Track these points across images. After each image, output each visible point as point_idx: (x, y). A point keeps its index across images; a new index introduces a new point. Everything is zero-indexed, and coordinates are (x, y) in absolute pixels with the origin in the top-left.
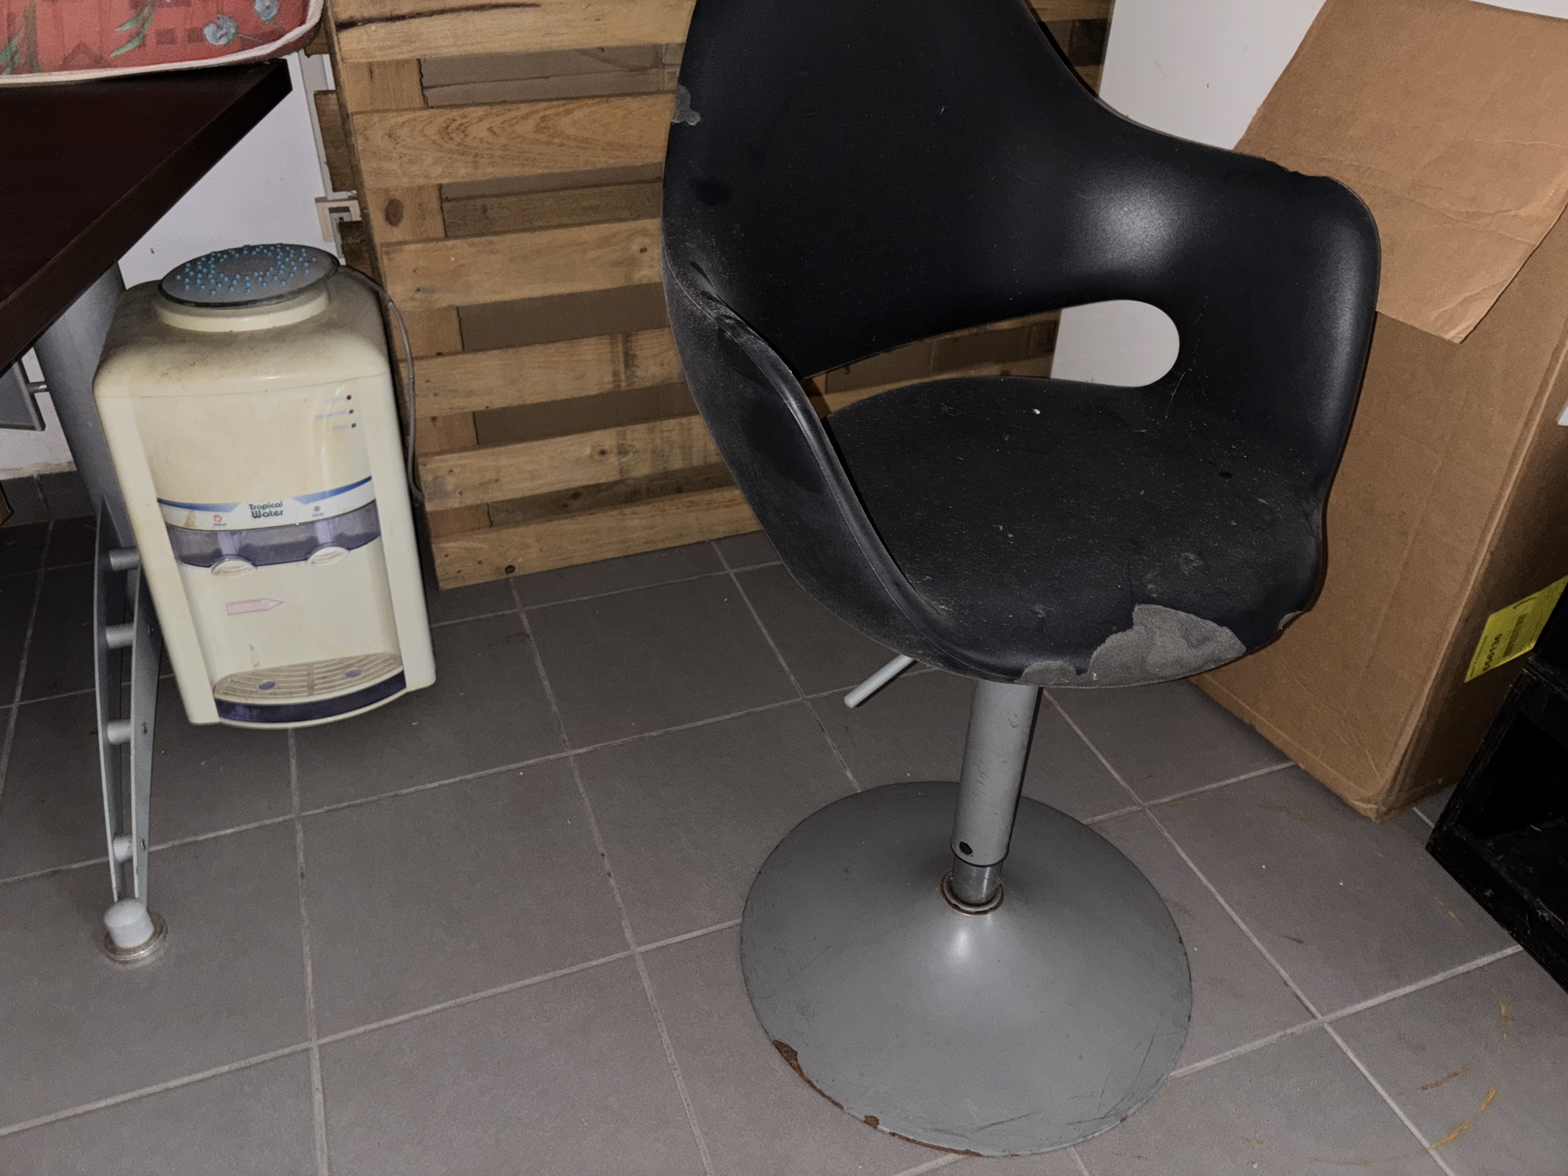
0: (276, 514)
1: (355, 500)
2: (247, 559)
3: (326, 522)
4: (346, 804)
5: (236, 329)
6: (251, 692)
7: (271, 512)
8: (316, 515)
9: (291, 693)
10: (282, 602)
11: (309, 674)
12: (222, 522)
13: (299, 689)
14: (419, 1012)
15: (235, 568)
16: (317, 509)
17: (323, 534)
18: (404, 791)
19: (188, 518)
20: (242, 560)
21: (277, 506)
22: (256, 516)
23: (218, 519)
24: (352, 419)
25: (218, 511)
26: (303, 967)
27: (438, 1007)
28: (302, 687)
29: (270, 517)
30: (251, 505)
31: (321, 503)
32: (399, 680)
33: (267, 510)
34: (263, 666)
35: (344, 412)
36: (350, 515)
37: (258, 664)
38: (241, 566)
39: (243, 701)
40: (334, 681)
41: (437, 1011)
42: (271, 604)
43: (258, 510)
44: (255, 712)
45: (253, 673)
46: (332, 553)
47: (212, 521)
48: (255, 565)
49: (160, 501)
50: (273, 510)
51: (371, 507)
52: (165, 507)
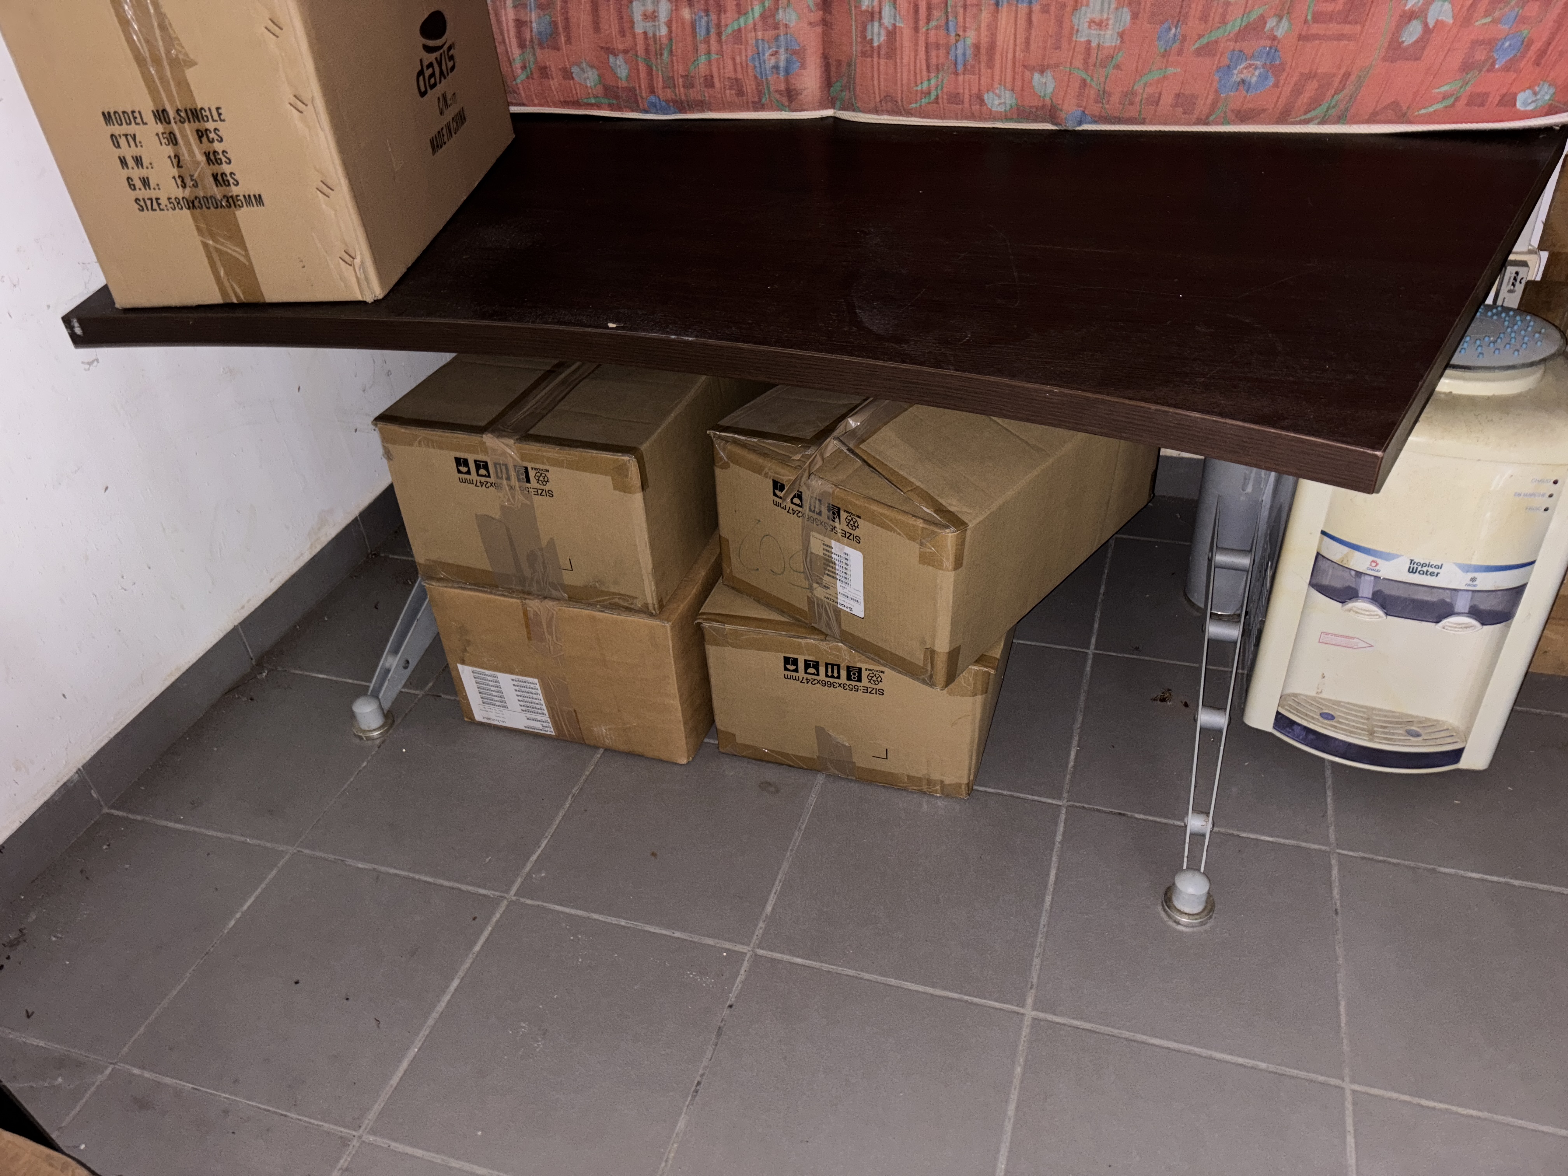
0: (1432, 574)
1: (1506, 580)
2: (1383, 607)
3: (1470, 593)
4: (1381, 858)
5: (1456, 391)
6: (1313, 718)
7: (1427, 571)
8: (1469, 585)
9: (1351, 732)
10: (1372, 646)
11: (1368, 719)
12: (1377, 568)
13: (1360, 731)
14: (1454, 1108)
15: (1367, 611)
16: (1473, 579)
17: (1462, 603)
18: (1443, 870)
19: (1346, 555)
20: (1377, 606)
21: (1436, 567)
22: (1412, 571)
23: (1374, 564)
24: (1548, 502)
25: (1376, 557)
26: (1338, 1004)
27: (1474, 1113)
28: (1363, 729)
29: (1425, 575)
30: (1412, 561)
31: (1479, 576)
32: (1456, 755)
33: (1425, 569)
34: (1324, 695)
35: (1543, 495)
36: (1499, 593)
37: (1321, 692)
38: (1374, 611)
39: (1305, 723)
40: (1393, 734)
41: (1472, 1116)
42: (1362, 644)
43: (1415, 566)
44: (1311, 737)
45: (1314, 699)
46: (1466, 624)
47: (1368, 564)
48: (1387, 614)
49: (1323, 533)
50: (1431, 570)
51: (1517, 592)
52: (1326, 538)
